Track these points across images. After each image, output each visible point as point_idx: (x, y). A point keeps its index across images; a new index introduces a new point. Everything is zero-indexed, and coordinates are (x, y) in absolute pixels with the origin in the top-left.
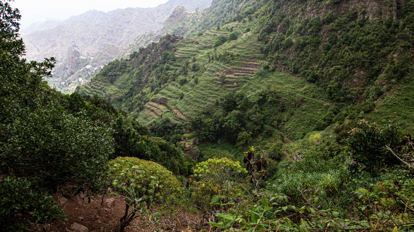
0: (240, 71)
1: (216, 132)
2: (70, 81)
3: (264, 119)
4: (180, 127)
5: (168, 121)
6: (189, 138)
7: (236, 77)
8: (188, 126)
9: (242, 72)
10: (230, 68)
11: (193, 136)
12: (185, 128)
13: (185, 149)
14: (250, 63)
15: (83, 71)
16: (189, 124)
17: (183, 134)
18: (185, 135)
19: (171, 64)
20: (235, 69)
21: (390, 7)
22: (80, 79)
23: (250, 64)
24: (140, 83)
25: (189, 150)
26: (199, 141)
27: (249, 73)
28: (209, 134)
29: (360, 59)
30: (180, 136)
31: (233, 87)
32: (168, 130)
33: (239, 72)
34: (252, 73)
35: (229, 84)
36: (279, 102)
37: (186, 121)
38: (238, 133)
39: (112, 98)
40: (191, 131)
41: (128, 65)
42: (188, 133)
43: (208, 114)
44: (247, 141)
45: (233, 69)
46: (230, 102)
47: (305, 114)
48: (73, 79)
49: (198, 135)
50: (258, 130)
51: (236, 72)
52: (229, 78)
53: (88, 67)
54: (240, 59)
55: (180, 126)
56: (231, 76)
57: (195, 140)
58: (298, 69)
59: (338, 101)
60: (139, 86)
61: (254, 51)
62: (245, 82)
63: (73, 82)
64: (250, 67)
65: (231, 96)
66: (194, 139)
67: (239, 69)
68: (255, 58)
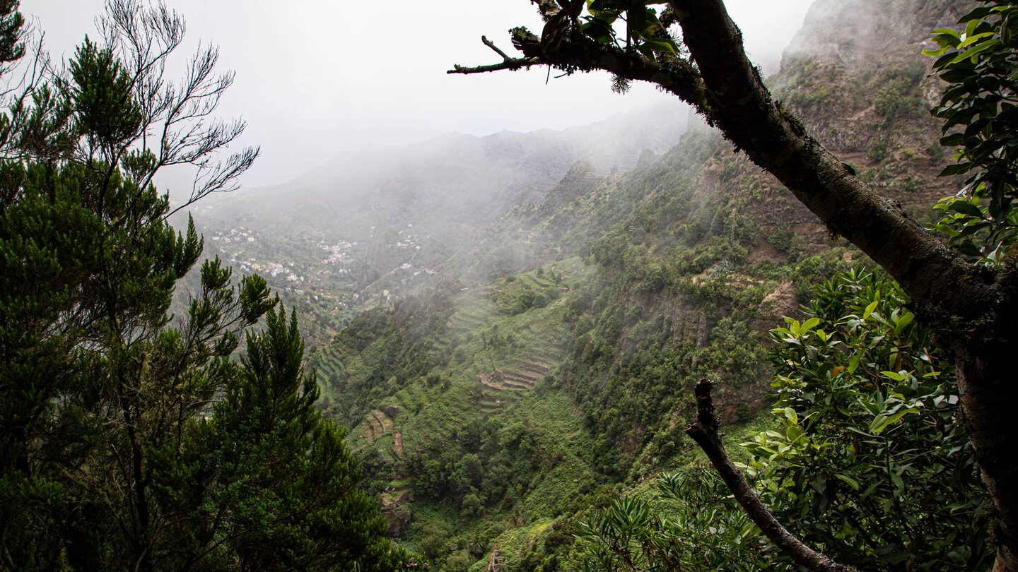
0: (515, 378)
1: (440, 485)
2: (367, 292)
3: (510, 477)
4: (388, 469)
5: (374, 455)
6: (398, 489)
7: (505, 388)
8: (400, 469)
9: (518, 381)
10: (500, 371)
11: (406, 487)
12: (396, 471)
13: (382, 508)
14: (536, 363)
15: (396, 274)
16: (404, 465)
17: (391, 480)
18: (393, 483)
19: (437, 339)
20: (508, 373)
21: (694, 323)
22: (386, 292)
23: (536, 366)
24: (392, 363)
25: (389, 510)
26: (415, 496)
27: (527, 383)
28: (430, 487)
29: (638, 406)
30: (383, 484)
31: (493, 407)
32: (373, 470)
33: (512, 379)
34: (532, 384)
35: (489, 400)
36: (533, 452)
37: (400, 459)
38: (465, 493)
39: (349, 381)
40: (403, 477)
41: (388, 323)
42: (399, 480)
43: (435, 452)
44: (475, 510)
45: (505, 372)
46: (473, 436)
47: (555, 483)
48: (374, 289)
49: (412, 486)
50: (496, 494)
51: (508, 379)
52: (494, 389)
53: (406, 266)
54: (523, 352)
55: (389, 467)
56: (498, 385)
57: (409, 492)
58: (582, 395)
59: (601, 471)
60: (389, 367)
61: (550, 341)
62: (514, 400)
63: (374, 295)
64: (534, 371)
65: (476, 425)
66: (405, 491)
67: (513, 374)
68: (547, 355)
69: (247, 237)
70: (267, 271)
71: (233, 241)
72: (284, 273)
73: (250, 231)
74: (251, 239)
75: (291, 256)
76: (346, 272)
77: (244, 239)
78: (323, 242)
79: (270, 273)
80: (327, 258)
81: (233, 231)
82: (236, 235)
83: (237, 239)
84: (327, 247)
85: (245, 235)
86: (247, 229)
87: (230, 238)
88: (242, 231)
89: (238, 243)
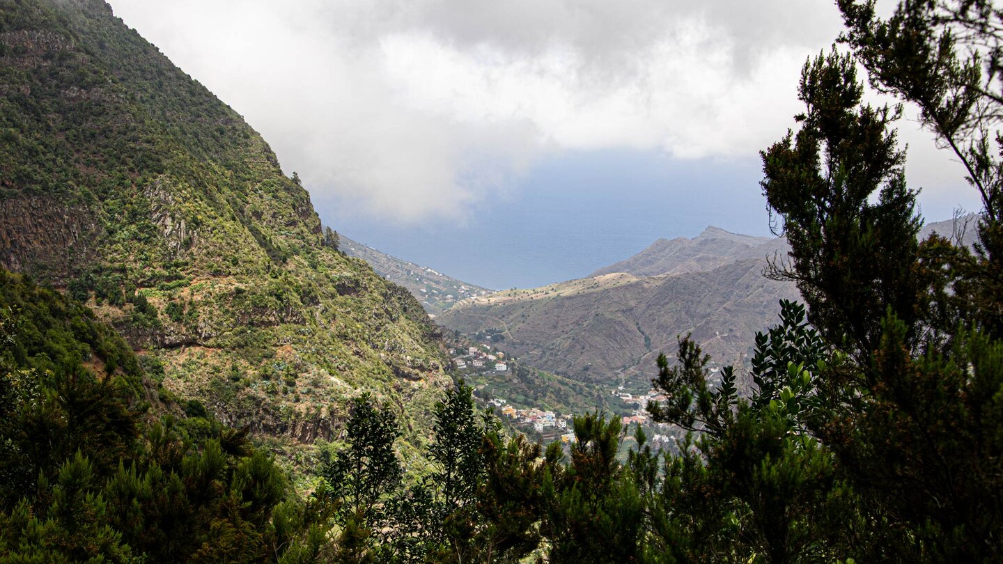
69: (496, 362)
70: (528, 420)
71: (470, 366)
72: (556, 428)
73: (501, 354)
74: (501, 367)
75: (567, 403)
76: (666, 439)
77: (490, 365)
78: (621, 388)
79: (532, 424)
80: (629, 415)
81: (472, 350)
82: (477, 356)
83: (477, 364)
84: (630, 397)
85: (492, 357)
86: (496, 350)
87: (466, 360)
88: (487, 352)
89: (480, 370)
